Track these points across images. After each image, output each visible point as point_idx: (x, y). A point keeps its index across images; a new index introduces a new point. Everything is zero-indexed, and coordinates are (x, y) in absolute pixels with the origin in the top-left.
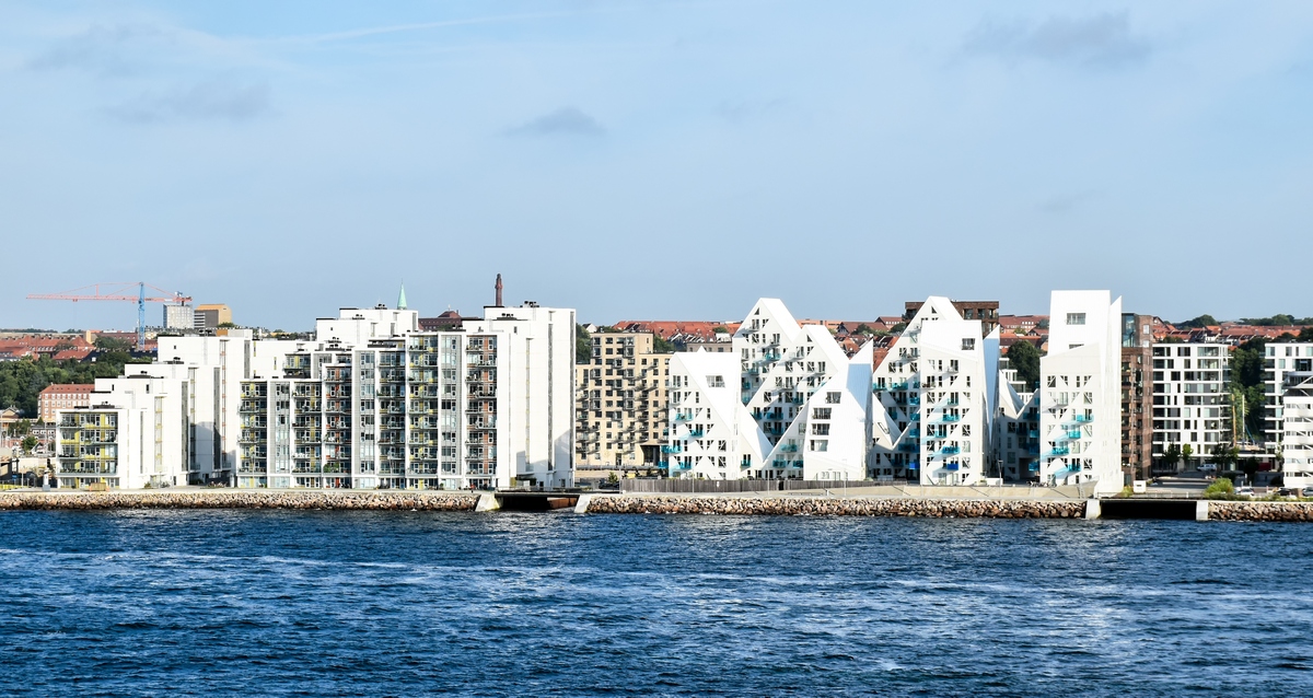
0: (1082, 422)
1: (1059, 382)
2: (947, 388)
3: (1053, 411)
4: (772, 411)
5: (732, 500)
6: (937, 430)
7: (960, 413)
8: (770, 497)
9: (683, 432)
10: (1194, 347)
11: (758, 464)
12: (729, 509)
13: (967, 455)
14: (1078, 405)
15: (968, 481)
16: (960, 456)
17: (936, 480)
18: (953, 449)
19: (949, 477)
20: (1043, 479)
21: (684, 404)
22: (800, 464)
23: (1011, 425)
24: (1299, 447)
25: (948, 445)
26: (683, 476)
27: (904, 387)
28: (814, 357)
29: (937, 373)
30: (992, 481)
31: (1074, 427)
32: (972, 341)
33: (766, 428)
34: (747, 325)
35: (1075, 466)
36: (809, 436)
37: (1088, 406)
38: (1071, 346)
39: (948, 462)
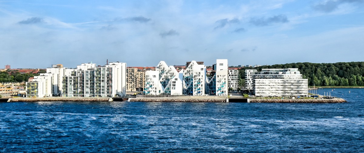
0: (224, 84)
1: (220, 76)
2: (198, 77)
3: (218, 82)
4: (164, 82)
5: (158, 99)
6: (196, 85)
7: (201, 82)
8: (165, 98)
9: (148, 86)
10: (233, 70)
11: (162, 92)
12: (158, 101)
13: (202, 90)
14: (223, 81)
15: (202, 95)
16: (201, 90)
17: (196, 95)
18: (199, 89)
19: (199, 94)
20: (217, 94)
21: (148, 81)
22: (170, 92)
23: (208, 84)
24: (258, 88)
25: (198, 88)
26: (148, 94)
27: (188, 77)
28: (171, 72)
29: (196, 75)
30: (207, 95)
31: (222, 85)
32: (203, 69)
33: (163, 85)
34: (158, 66)
35: (223, 92)
36: (172, 87)
37: (225, 81)
38: (221, 70)
39: (198, 91)
